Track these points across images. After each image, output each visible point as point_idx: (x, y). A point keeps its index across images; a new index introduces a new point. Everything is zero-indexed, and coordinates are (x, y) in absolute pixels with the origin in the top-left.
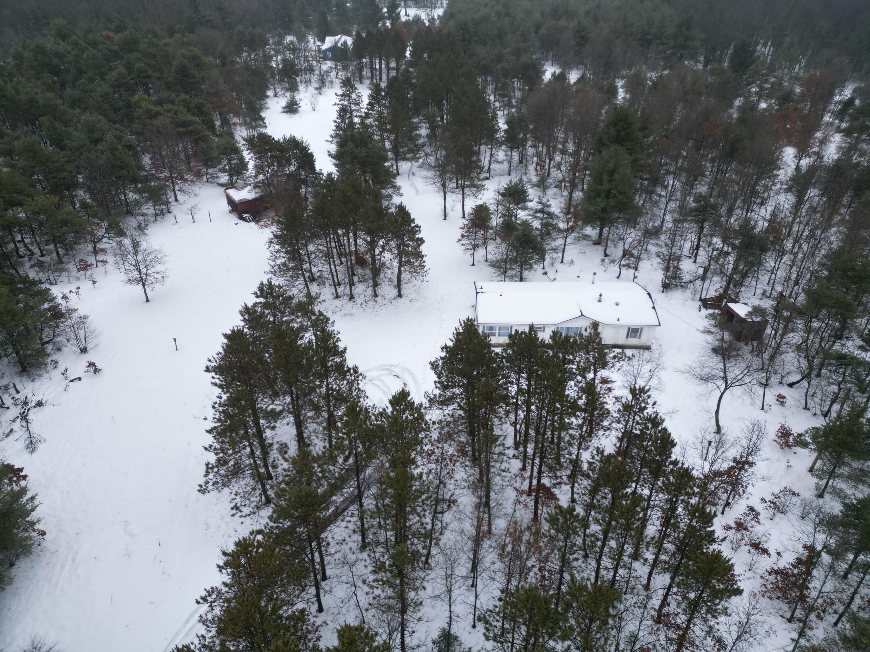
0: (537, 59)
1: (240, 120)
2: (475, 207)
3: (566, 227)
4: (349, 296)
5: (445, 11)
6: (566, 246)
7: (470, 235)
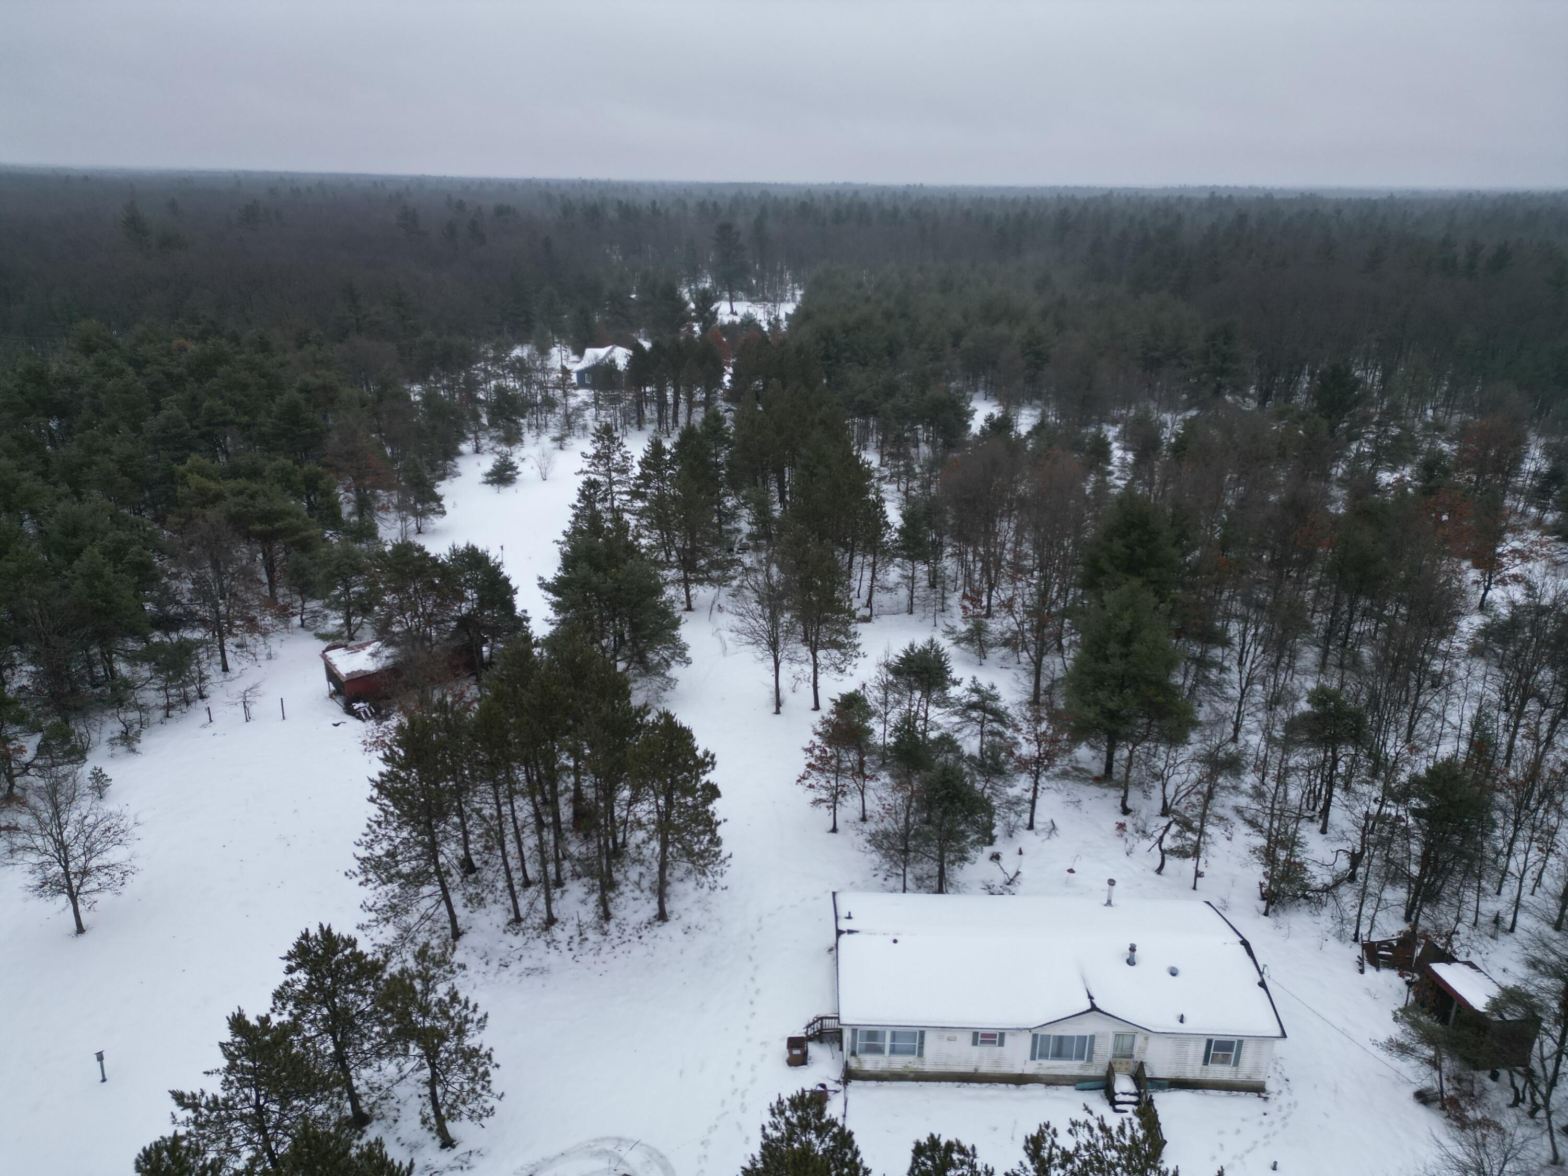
0: (958, 391)
1: (395, 500)
2: (838, 698)
3: (1037, 754)
4: (545, 916)
5: (798, 307)
6: (1039, 793)
7: (827, 767)
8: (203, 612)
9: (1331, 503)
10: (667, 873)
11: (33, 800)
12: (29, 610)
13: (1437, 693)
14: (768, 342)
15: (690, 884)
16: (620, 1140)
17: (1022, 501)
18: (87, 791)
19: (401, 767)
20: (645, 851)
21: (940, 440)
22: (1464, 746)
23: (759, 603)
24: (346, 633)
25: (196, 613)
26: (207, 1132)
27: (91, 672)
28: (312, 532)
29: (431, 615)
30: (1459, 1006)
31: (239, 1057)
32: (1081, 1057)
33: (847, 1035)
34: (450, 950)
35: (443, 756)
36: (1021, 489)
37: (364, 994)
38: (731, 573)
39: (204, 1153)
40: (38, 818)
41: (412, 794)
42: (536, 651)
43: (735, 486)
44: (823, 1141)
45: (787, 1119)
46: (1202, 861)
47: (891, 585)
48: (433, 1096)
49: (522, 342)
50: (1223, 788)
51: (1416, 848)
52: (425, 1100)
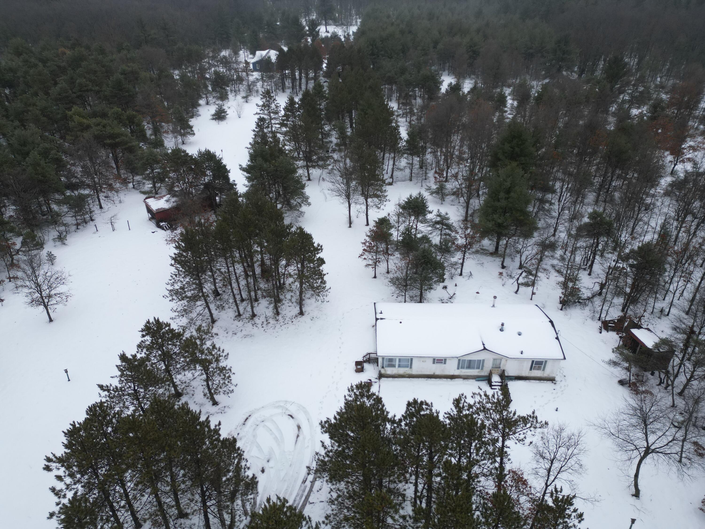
0: (435, 71)
1: (171, 128)
2: (377, 220)
3: (465, 243)
4: (251, 314)
5: (359, 28)
6: (465, 260)
7: (372, 251)
8: (88, 181)
9: (608, 125)
10: (303, 295)
11: (23, 265)
12: (9, 181)
13: (647, 213)
14: (344, 47)
15: (313, 300)
16: (286, 401)
17: (464, 125)
18: (46, 261)
19: (184, 251)
20: (293, 287)
21: (426, 96)
22: (656, 236)
23: (341, 177)
24: (154, 191)
25: (85, 182)
26: (114, 400)
27: (41, 209)
28: (134, 144)
29: (191, 183)
30: (641, 346)
31: (125, 371)
32: (478, 368)
33: (380, 360)
34: (211, 328)
35: (202, 246)
36: (464, 120)
37: (176, 346)
38: (328, 162)
39: (114, 408)
40: (26, 273)
41: (189, 262)
42: (240, 199)
43: (329, 120)
44: (369, 401)
45: (355, 393)
46: (535, 288)
47: (402, 168)
48: (208, 385)
49: (225, 48)
50: (547, 257)
51: (629, 281)
52: (204, 387)
